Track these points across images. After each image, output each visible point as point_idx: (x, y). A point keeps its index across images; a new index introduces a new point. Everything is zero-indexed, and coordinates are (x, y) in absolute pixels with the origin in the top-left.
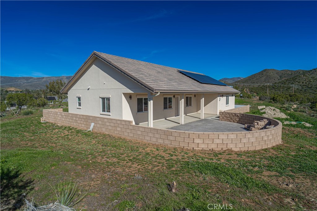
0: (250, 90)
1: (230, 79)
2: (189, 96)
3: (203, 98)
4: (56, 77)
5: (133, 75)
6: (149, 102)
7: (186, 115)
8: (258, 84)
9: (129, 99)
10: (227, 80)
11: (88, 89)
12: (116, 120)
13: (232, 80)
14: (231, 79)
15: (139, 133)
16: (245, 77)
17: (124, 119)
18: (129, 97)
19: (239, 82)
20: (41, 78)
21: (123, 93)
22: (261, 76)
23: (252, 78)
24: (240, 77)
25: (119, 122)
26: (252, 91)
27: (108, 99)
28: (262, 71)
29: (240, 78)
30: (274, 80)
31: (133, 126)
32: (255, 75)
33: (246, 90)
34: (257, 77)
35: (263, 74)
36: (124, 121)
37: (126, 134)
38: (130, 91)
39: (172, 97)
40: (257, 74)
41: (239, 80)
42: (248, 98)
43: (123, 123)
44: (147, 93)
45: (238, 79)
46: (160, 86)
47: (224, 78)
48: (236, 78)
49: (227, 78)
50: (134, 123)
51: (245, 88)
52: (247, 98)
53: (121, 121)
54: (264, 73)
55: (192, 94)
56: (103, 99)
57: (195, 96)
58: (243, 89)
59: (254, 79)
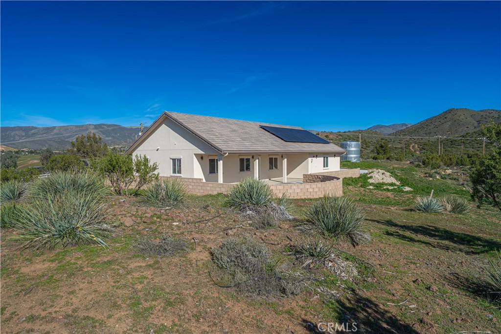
0: (421, 147)
1: (387, 127)
2: (274, 157)
3: (286, 159)
4: (75, 126)
5: (204, 136)
6: (219, 162)
7: (270, 180)
8: (437, 135)
9: (200, 159)
10: (382, 129)
11: (157, 150)
12: (188, 179)
13: (391, 129)
14: (389, 127)
15: (208, 188)
16: (413, 123)
17: (195, 177)
18: (201, 158)
19: (403, 132)
20: (51, 127)
21: (195, 154)
22: (442, 121)
23: (427, 125)
24: (406, 123)
25: (190, 180)
26: (424, 149)
27: (180, 160)
28: (444, 112)
29: (406, 125)
30: (467, 127)
31: (204, 183)
32: (431, 119)
33: (413, 147)
34: (436, 124)
35: (446, 118)
36: (195, 179)
37: (197, 191)
38: (201, 152)
39: (250, 157)
40: (436, 117)
41: (404, 128)
42: (398, 160)
43: (195, 181)
44: (217, 154)
45: (403, 126)
46: (230, 147)
47: (376, 125)
48: (399, 125)
49: (383, 124)
50: (204, 181)
51: (411, 143)
52: (396, 160)
53: (193, 179)
54: (449, 116)
55: (278, 155)
56: (174, 160)
57: (282, 157)
58: (409, 146)
59: (431, 127)
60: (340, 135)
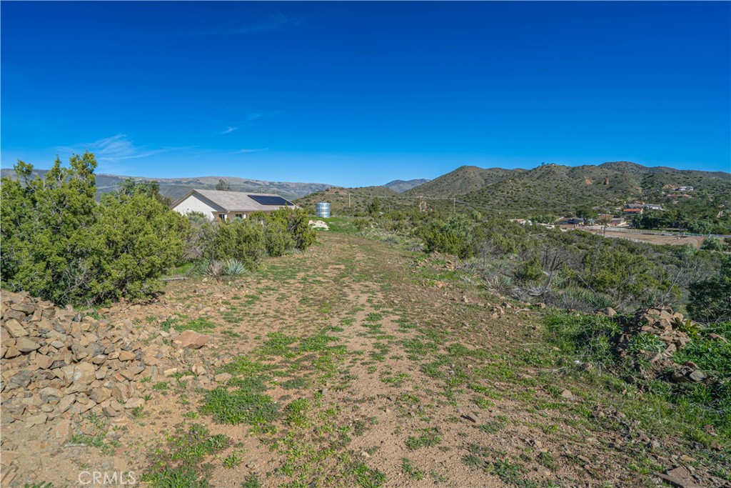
1: (406, 182)
6: (225, 216)
10: (401, 185)
13: (410, 185)
18: (214, 214)
19: (419, 189)
21: (211, 212)
22: (455, 179)
28: (456, 170)
29: (424, 181)
32: (445, 176)
34: (449, 181)
35: (458, 175)
38: (215, 211)
40: (449, 174)
41: (422, 184)
48: (418, 180)
49: (404, 180)
54: (461, 173)
58: (418, 203)
59: (443, 185)
60: (351, 192)
